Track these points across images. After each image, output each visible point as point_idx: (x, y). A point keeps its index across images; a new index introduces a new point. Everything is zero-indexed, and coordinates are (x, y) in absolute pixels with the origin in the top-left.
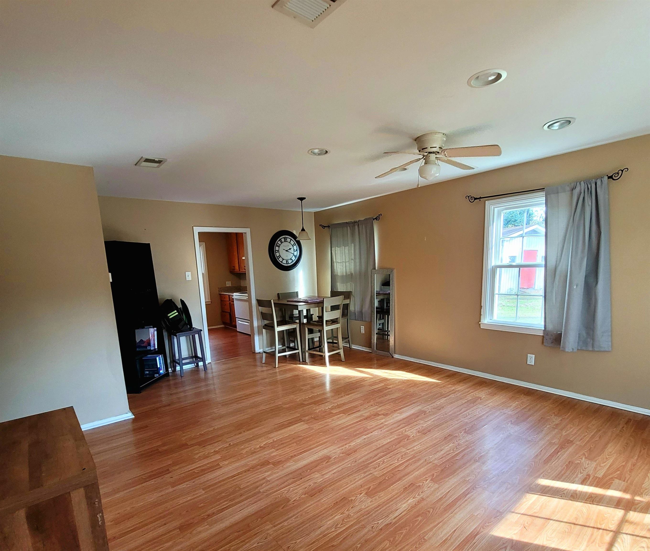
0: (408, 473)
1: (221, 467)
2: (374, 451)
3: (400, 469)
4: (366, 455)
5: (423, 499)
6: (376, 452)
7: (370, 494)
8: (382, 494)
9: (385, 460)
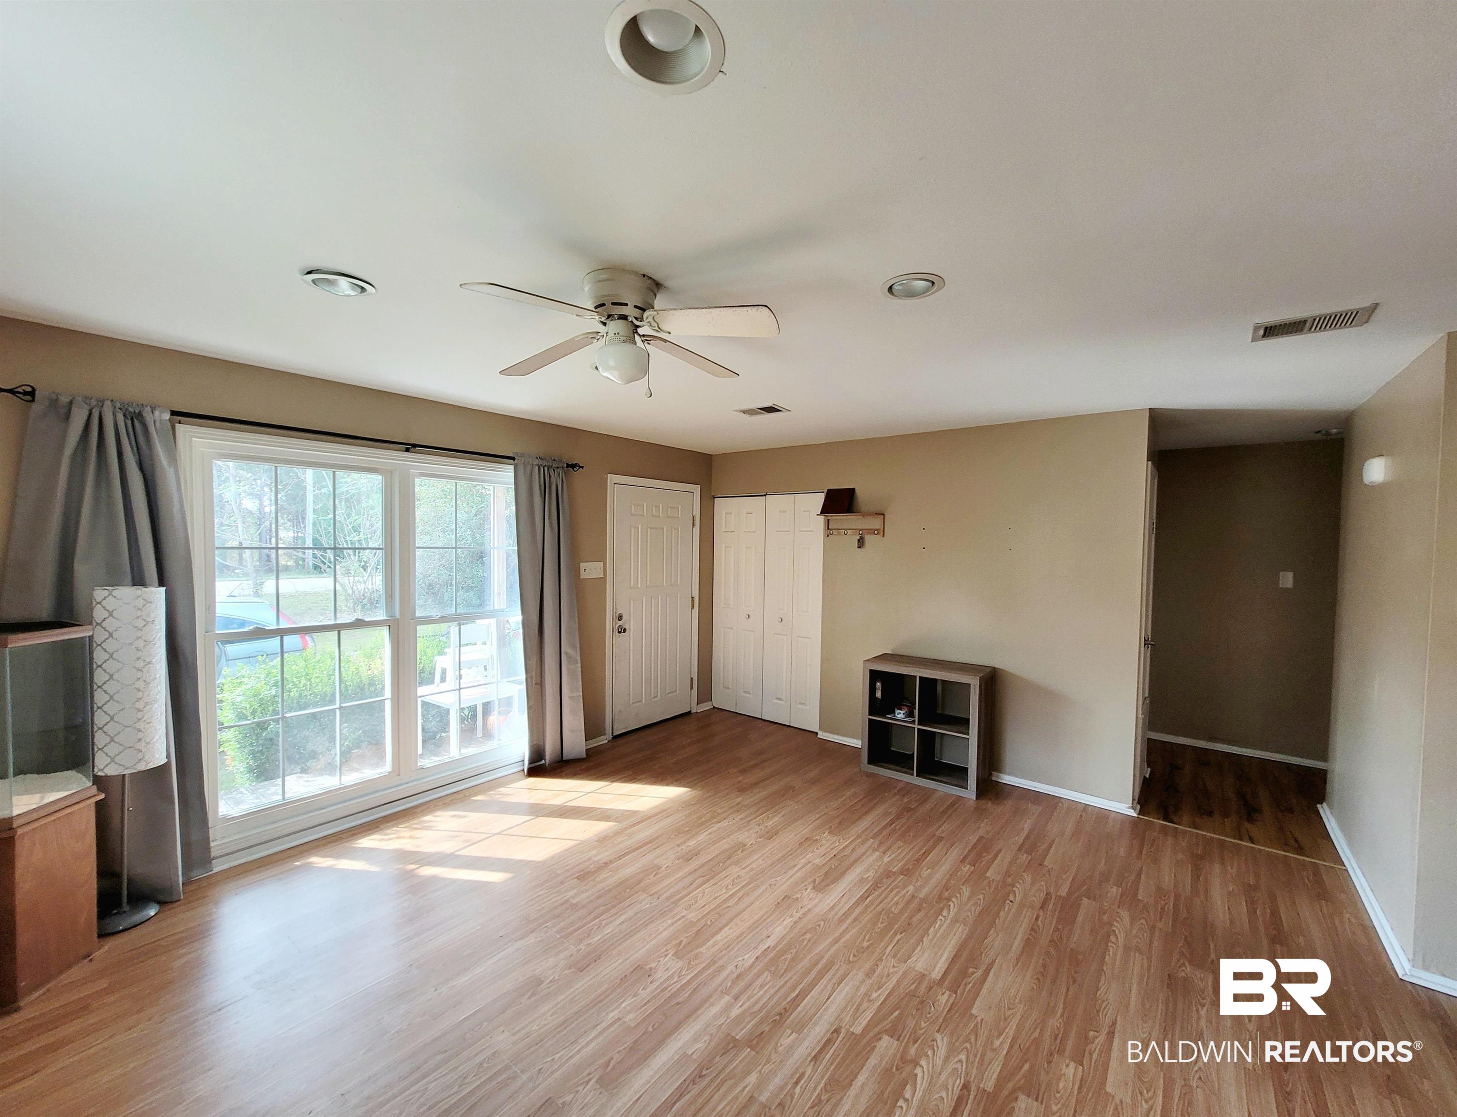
0: (690, 873)
1: (963, 861)
2: (744, 910)
3: (702, 879)
4: (757, 899)
5: (678, 846)
6: (742, 906)
7: (742, 846)
8: (726, 847)
9: (724, 891)
